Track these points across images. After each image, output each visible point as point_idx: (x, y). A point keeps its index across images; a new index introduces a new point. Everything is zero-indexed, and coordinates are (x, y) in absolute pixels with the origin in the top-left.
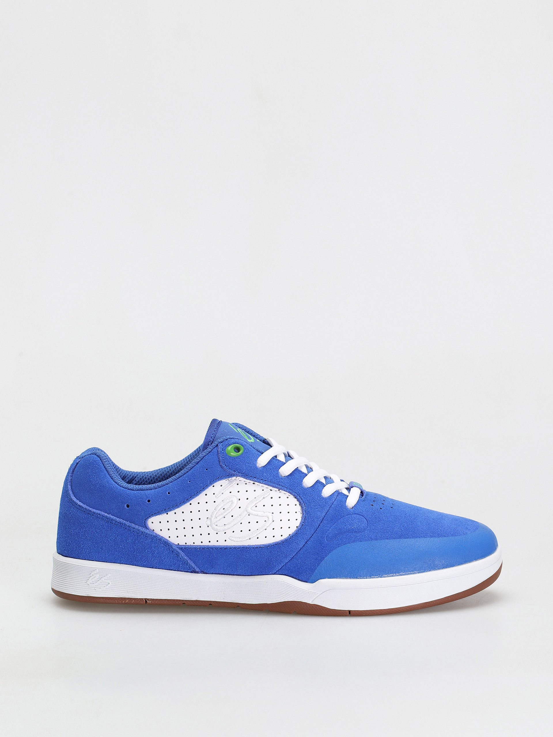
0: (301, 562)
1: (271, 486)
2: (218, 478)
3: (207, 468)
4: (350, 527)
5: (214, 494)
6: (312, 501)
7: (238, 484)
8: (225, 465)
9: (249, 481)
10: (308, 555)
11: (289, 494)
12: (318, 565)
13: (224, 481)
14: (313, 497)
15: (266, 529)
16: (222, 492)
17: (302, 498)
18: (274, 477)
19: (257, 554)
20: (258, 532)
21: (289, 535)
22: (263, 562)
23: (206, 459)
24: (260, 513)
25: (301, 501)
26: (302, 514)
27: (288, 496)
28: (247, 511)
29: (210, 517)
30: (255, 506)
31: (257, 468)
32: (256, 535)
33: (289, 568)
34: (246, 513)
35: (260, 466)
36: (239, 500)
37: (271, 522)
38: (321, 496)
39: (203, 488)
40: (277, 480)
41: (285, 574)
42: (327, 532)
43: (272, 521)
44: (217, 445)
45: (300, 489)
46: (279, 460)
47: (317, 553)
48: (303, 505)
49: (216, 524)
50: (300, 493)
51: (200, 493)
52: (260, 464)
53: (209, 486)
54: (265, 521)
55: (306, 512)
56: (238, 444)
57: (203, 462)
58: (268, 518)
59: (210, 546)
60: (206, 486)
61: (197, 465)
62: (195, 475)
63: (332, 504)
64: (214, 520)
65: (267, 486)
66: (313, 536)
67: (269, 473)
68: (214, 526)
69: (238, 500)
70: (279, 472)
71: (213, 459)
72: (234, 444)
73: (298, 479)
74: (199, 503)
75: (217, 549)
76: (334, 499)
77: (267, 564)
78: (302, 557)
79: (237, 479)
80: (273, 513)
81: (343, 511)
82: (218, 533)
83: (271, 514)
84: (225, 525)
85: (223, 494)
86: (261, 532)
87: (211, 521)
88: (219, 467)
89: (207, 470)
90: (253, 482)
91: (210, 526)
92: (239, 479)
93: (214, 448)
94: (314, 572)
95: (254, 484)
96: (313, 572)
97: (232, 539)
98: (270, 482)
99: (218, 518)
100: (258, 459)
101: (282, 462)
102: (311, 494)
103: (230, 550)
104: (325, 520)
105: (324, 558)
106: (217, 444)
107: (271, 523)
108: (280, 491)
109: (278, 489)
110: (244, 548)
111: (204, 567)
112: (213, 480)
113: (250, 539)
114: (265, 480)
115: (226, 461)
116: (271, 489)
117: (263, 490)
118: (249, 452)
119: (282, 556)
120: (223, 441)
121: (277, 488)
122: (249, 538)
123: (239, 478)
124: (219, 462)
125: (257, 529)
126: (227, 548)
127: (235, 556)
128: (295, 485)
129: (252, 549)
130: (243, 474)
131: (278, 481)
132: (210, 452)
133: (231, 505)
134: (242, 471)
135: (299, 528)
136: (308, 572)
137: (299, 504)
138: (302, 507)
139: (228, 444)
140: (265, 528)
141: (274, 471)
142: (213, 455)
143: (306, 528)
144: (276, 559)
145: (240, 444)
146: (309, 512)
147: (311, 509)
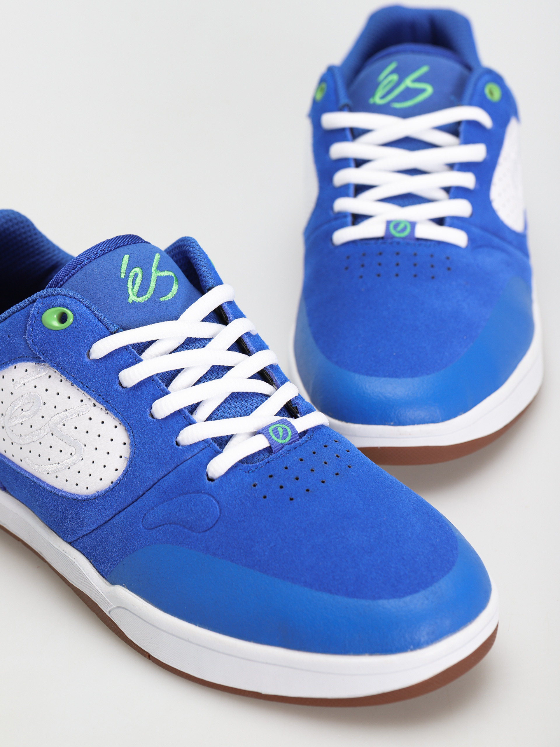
1: (94, 398)
3: (10, 334)
4: (185, 516)
5: (13, 380)
6: (149, 447)
7: (49, 378)
8: (32, 341)
11: (120, 423)
12: (120, 561)
13: (32, 364)
14: (155, 440)
15: (69, 468)
16: (24, 382)
17: (136, 436)
19: (51, 502)
20: (59, 468)
21: (97, 492)
22: (58, 518)
23: (13, 319)
24: (67, 438)
26: (127, 463)
27: (117, 425)
29: (5, 415)
30: (62, 424)
32: (55, 471)
33: (85, 544)
34: (48, 429)
35: (91, 358)
36: (44, 404)
37: (79, 460)
38: (175, 438)
40: (107, 390)
41: (81, 551)
43: (80, 458)
44: (36, 300)
45: (138, 420)
47: (124, 541)
48: (133, 448)
49: (11, 430)
50: (134, 427)
52: (95, 354)
53: (9, 365)
55: (132, 463)
56: (67, 308)
57: (9, 321)
58: (76, 450)
63: (182, 461)
70: (118, 378)
71: (21, 322)
72: (59, 307)
73: (146, 398)
76: (190, 455)
80: (85, 446)
81: (190, 482)
83: (82, 446)
84: (21, 435)
85: (24, 385)
86: (63, 469)
87: (5, 421)
89: (9, 337)
91: (4, 428)
94: (114, 568)
95: (72, 385)
96: (112, 568)
98: (94, 391)
100: (94, 345)
102: (153, 433)
104: (156, 488)
106: (37, 297)
108: (106, 412)
109: (104, 408)
112: (13, 358)
113: (48, 474)
114: (86, 385)
115: (35, 334)
116: (94, 403)
117: (82, 401)
120: (47, 296)
121: (103, 405)
122: (47, 472)
125: (59, 463)
126: (19, 473)
128: (133, 410)
129: (46, 491)
130: (56, 363)
131: (107, 393)
132: (23, 309)
133: (31, 407)
135: (112, 486)
136: (107, 565)
137: (130, 444)
139: (51, 304)
140: (68, 466)
141: (109, 374)
142: (24, 316)
143: (120, 490)
145: (70, 310)
146: (135, 464)
147: (141, 461)
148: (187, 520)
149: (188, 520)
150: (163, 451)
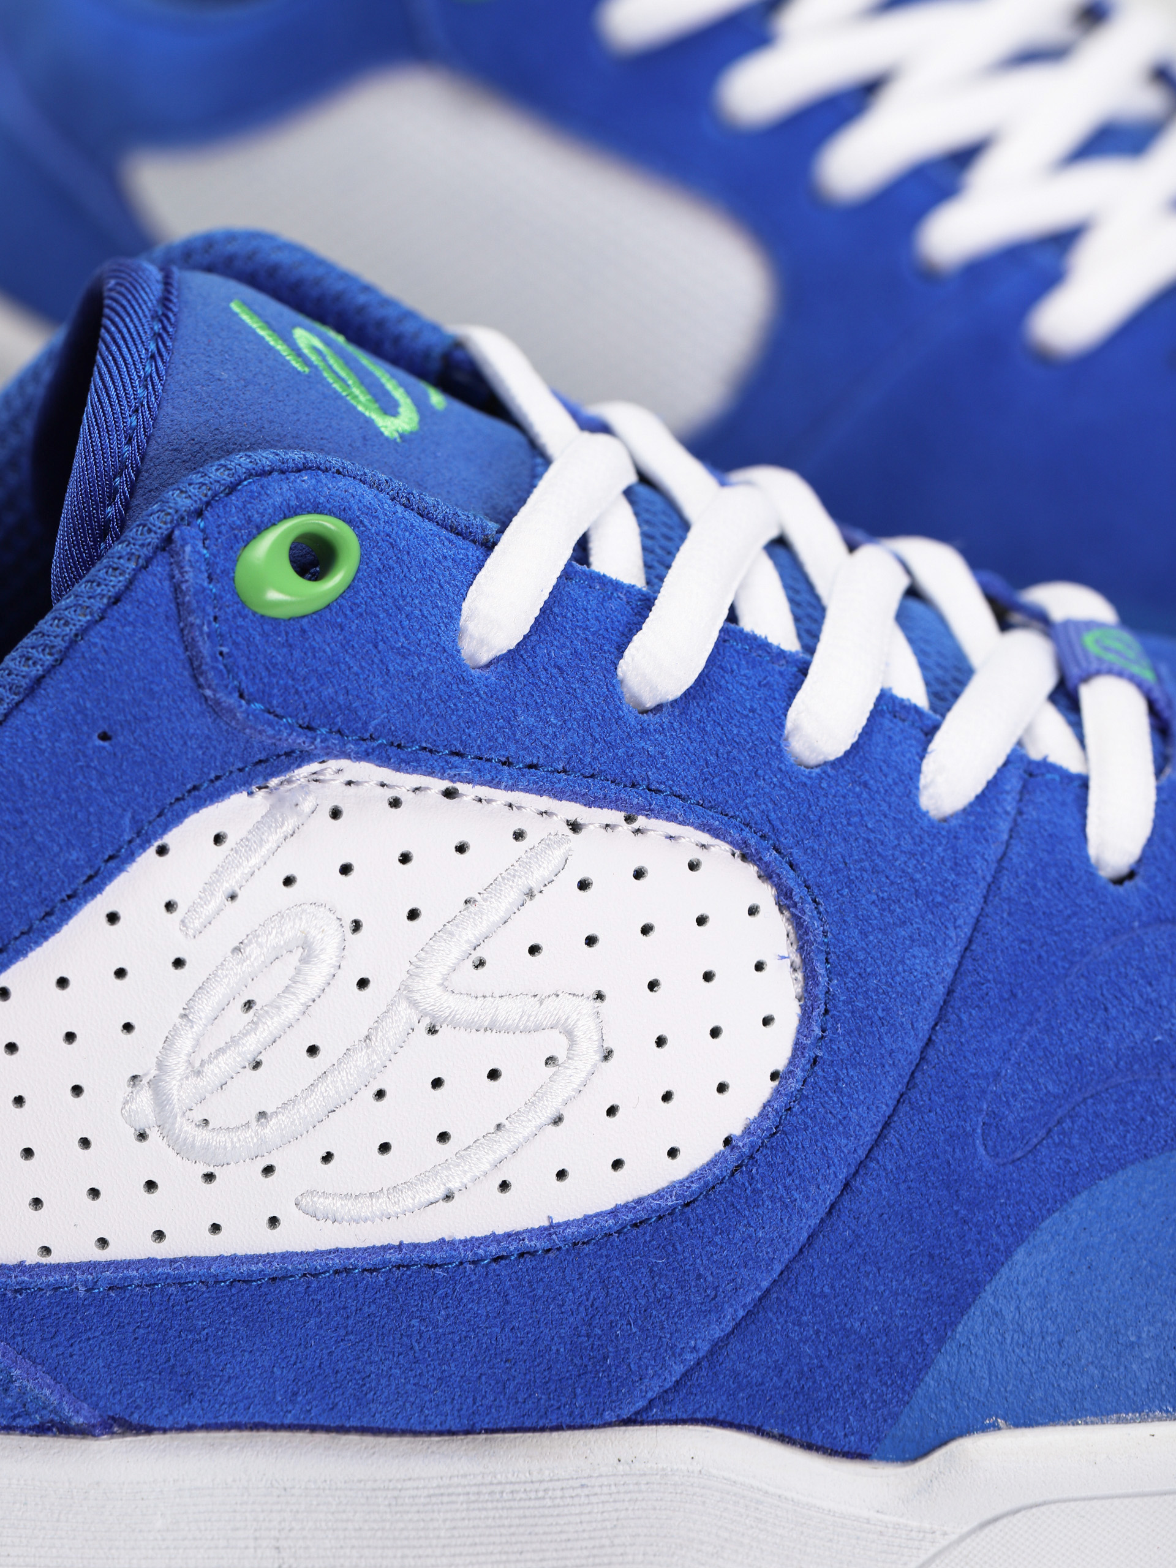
0: (817, 1332)
1: (575, 797)
2: (195, 788)
3: (104, 727)
4: (1138, 1035)
5: (170, 906)
6: (863, 869)
7: (336, 814)
8: (241, 696)
9: (417, 780)
10: (867, 1274)
11: (705, 838)
12: (941, 1341)
13: (238, 799)
14: (872, 836)
15: (558, 1120)
16: (227, 887)
17: (797, 854)
18: (588, 730)
19: (507, 1303)
20: (503, 1145)
21: (727, 1141)
22: (554, 1348)
23: (94, 659)
24: (509, 1011)
25: (790, 878)
26: (800, 975)
27: (697, 854)
28: (414, 1004)
29: (154, 1072)
30: (469, 964)
31: (465, 682)
32: (486, 1167)
33: (736, 1375)
34: (405, 1013)
35: (485, 658)
36: (357, 926)
37: (595, 1065)
38: (915, 813)
39: (90, 878)
40: (611, 746)
41: (711, 1415)
42: (984, 1092)
43: (598, 1057)
44: (168, 539)
45: (777, 793)
46: (603, 580)
47: (931, 1256)
48: (809, 907)
49: (199, 1117)
50: (777, 823)
51: (67, 914)
52: (482, 642)
53: (131, 857)
54: (550, 1060)
55: (833, 957)
56: (317, 509)
57: (70, 679)
58: (569, 1034)
59: (167, 1270)
60: (111, 858)
61: (29, 707)
62: (21, 783)
63: (994, 866)
64: (178, 1088)
65: (545, 802)
66: (892, 1137)
67: (555, 702)
68: (187, 1129)
69: (348, 926)
70: (621, 682)
71: (144, 652)
72: (286, 517)
73: (752, 710)
74: (62, 983)
75: (217, 1282)
76: (1004, 826)
77: (577, 1361)
78: (823, 1295)
79: (328, 777)
80: (600, 996)
81: (1075, 914)
82: (216, 1171)
83: (592, 1005)
84: (262, 1114)
85: (233, 897)
86: (527, 1140)
87: (161, 1101)
88: (197, 707)
89: (104, 737)
90: (446, 784)
91: (153, 1134)
92: (339, 771)
93: (149, 561)
94: (914, 1387)
95: (449, 794)
96: (904, 1392)
97: (322, 1204)
98: (565, 771)
99: (208, 1069)
100: (465, 605)
101: (629, 590)
102: (848, 814)
103: (310, 1283)
104: (965, 999)
105: (976, 1287)
106: (165, 529)
107: (589, 1067)
108: (635, 826)
109: (621, 815)
110: (408, 1267)
111: (130, 1396)
112: (155, 811)
113: (448, 1197)
114: (528, 760)
115: (242, 661)
116: (572, 818)
117: (519, 835)
118: (399, 561)
119: (688, 1304)
120: (208, 504)
121: (614, 804)
122: (441, 1192)
123: (344, 763)
124: (196, 672)
125: (499, 1126)
126: (284, 1278)
127: (350, 1322)
128: (737, 768)
129: (468, 1266)
130: (372, 738)
131: (620, 752)
132: (116, 600)
133: (298, 971)
134: (366, 723)
135: (794, 1085)
136: (874, 1391)
137: (772, 901)
138: (797, 922)
139: (249, 520)
140: (550, 1113)
141: (584, 681)
142: (146, 623)
143: (838, 1079)
144: (642, 1329)
145: (331, 513)
146: (849, 956)
147: (864, 934)
148: (1155, 1046)
149: (1158, 1042)
150: (918, 861)
